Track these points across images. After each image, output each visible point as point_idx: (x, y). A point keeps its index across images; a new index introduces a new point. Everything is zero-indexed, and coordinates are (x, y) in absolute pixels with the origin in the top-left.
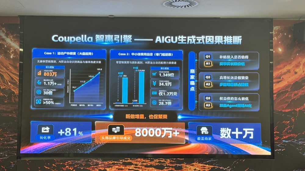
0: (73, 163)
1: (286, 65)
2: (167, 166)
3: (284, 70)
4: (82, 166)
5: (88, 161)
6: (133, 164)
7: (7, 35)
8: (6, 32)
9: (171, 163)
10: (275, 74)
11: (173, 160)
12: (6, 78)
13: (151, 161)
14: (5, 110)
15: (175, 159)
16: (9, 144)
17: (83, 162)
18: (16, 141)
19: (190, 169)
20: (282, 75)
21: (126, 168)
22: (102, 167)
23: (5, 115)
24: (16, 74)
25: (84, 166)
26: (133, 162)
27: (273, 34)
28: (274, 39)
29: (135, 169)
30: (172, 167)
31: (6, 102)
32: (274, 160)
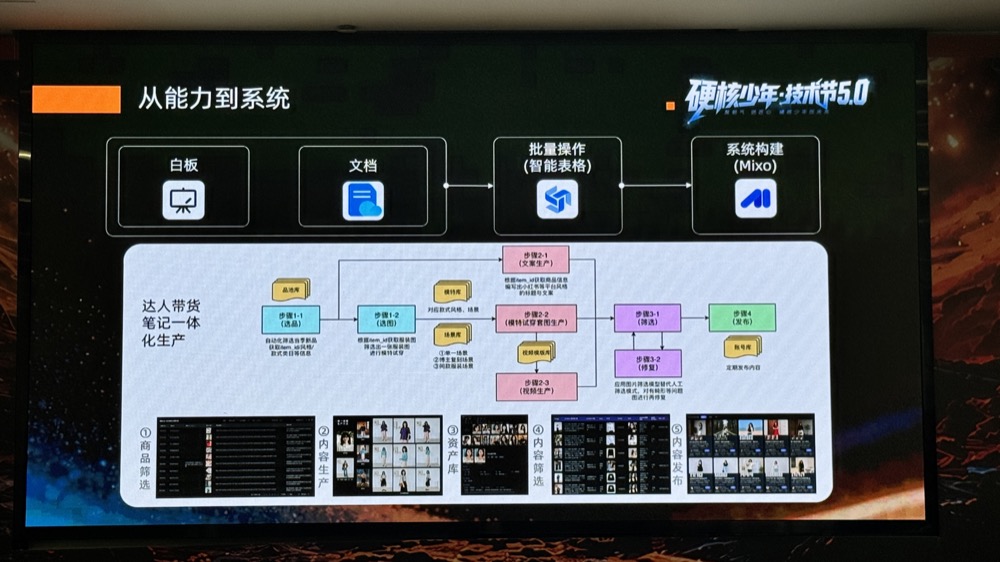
0: (217, 560)
1: (977, 198)
3: (970, 215)
10: (938, 228)
11: (574, 544)
13: (498, 547)
15: (581, 540)
20: (960, 232)
24: (6, 243)
26: (430, 552)
27: (926, 85)
28: (930, 104)
32: (939, 538)
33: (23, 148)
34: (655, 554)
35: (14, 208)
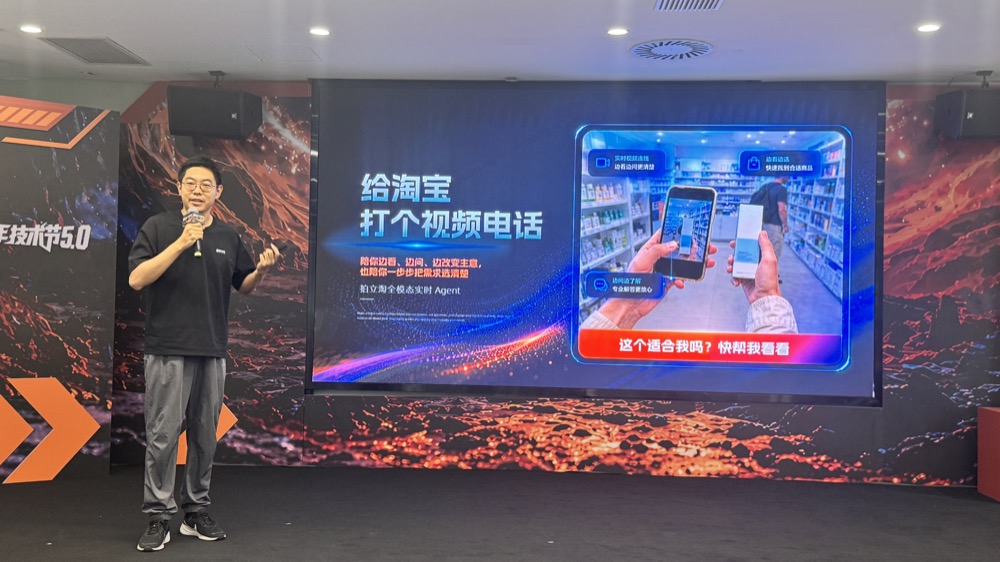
0: (426, 406)
1: (916, 192)
2: (632, 417)
3: (911, 202)
4: (445, 412)
5: (457, 402)
6: (556, 411)
7: (283, 122)
8: (281, 115)
9: (642, 410)
10: (888, 212)
11: (646, 404)
12: (283, 216)
13: (598, 404)
14: (279, 286)
15: (650, 402)
16: (290, 361)
17: (446, 403)
18: (304, 355)
19: (685, 425)
20: (904, 213)
21: (541, 418)
22: (488, 415)
23: (280, 297)
24: (302, 209)
25: (450, 412)
26: (556, 406)
27: (884, 117)
28: (887, 130)
29: (560, 421)
30: (645, 419)
31: (282, 269)
32: (881, 409)
33: (312, 148)
34: (697, 412)
35: (307, 188)
